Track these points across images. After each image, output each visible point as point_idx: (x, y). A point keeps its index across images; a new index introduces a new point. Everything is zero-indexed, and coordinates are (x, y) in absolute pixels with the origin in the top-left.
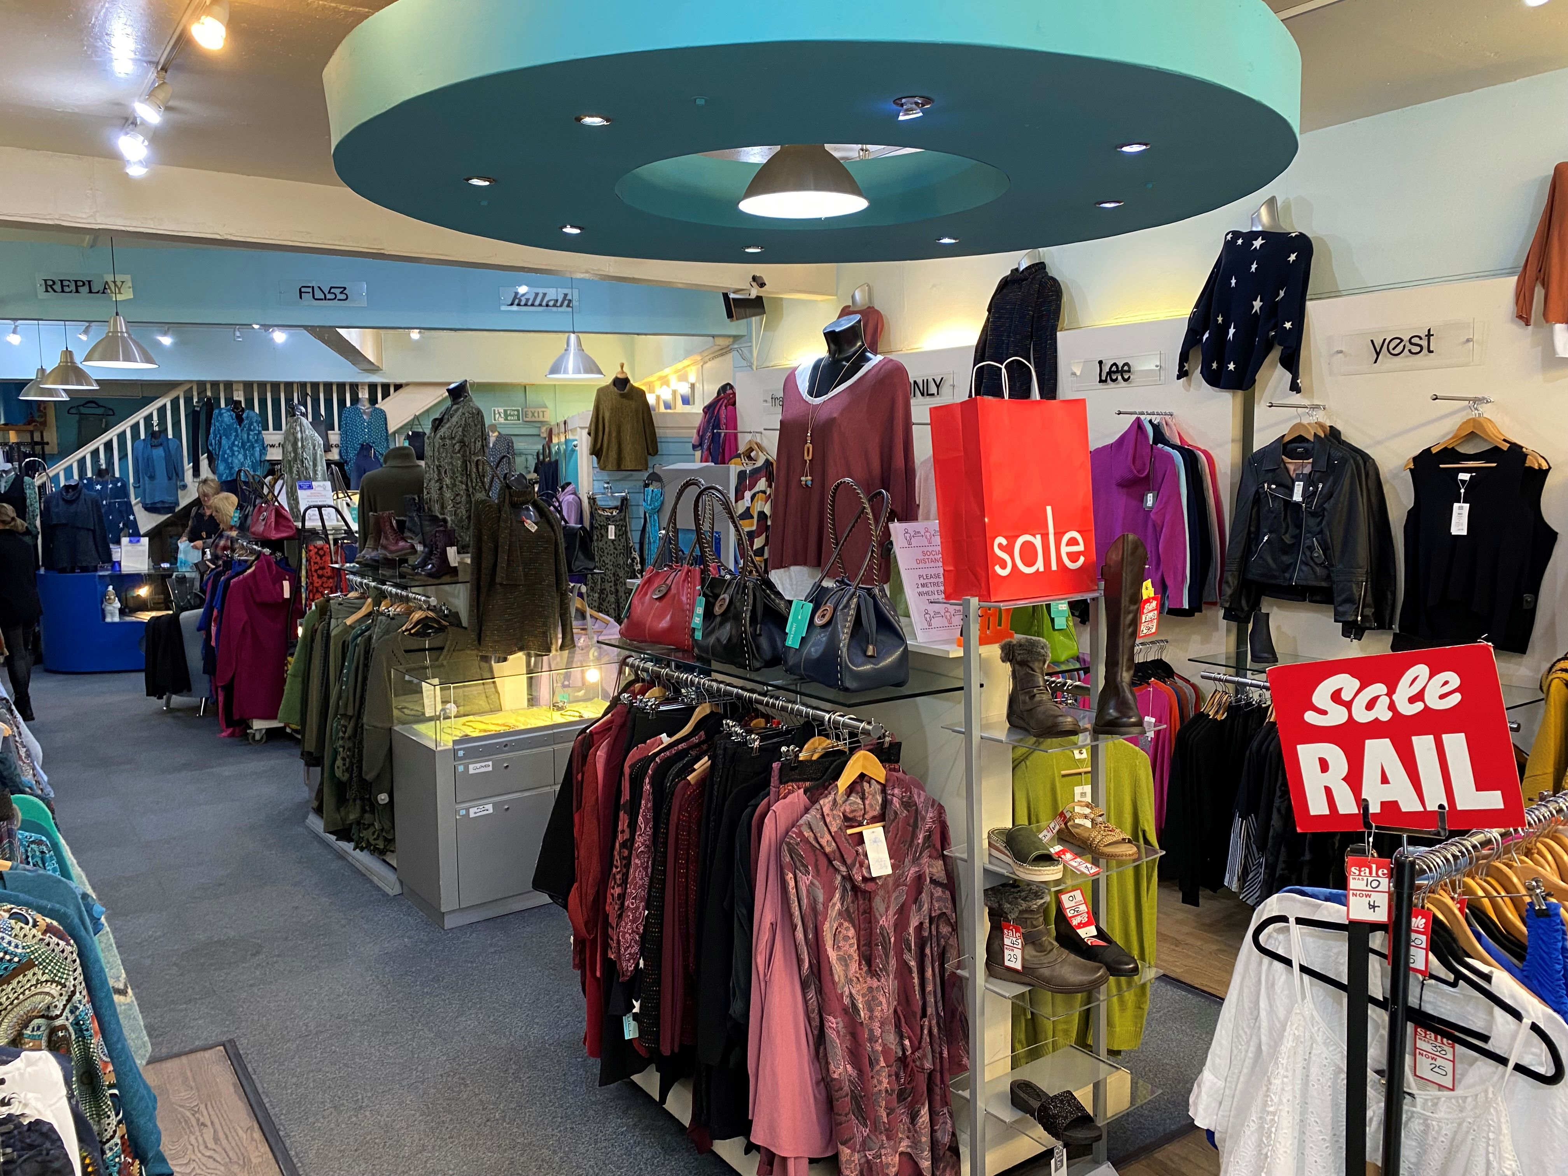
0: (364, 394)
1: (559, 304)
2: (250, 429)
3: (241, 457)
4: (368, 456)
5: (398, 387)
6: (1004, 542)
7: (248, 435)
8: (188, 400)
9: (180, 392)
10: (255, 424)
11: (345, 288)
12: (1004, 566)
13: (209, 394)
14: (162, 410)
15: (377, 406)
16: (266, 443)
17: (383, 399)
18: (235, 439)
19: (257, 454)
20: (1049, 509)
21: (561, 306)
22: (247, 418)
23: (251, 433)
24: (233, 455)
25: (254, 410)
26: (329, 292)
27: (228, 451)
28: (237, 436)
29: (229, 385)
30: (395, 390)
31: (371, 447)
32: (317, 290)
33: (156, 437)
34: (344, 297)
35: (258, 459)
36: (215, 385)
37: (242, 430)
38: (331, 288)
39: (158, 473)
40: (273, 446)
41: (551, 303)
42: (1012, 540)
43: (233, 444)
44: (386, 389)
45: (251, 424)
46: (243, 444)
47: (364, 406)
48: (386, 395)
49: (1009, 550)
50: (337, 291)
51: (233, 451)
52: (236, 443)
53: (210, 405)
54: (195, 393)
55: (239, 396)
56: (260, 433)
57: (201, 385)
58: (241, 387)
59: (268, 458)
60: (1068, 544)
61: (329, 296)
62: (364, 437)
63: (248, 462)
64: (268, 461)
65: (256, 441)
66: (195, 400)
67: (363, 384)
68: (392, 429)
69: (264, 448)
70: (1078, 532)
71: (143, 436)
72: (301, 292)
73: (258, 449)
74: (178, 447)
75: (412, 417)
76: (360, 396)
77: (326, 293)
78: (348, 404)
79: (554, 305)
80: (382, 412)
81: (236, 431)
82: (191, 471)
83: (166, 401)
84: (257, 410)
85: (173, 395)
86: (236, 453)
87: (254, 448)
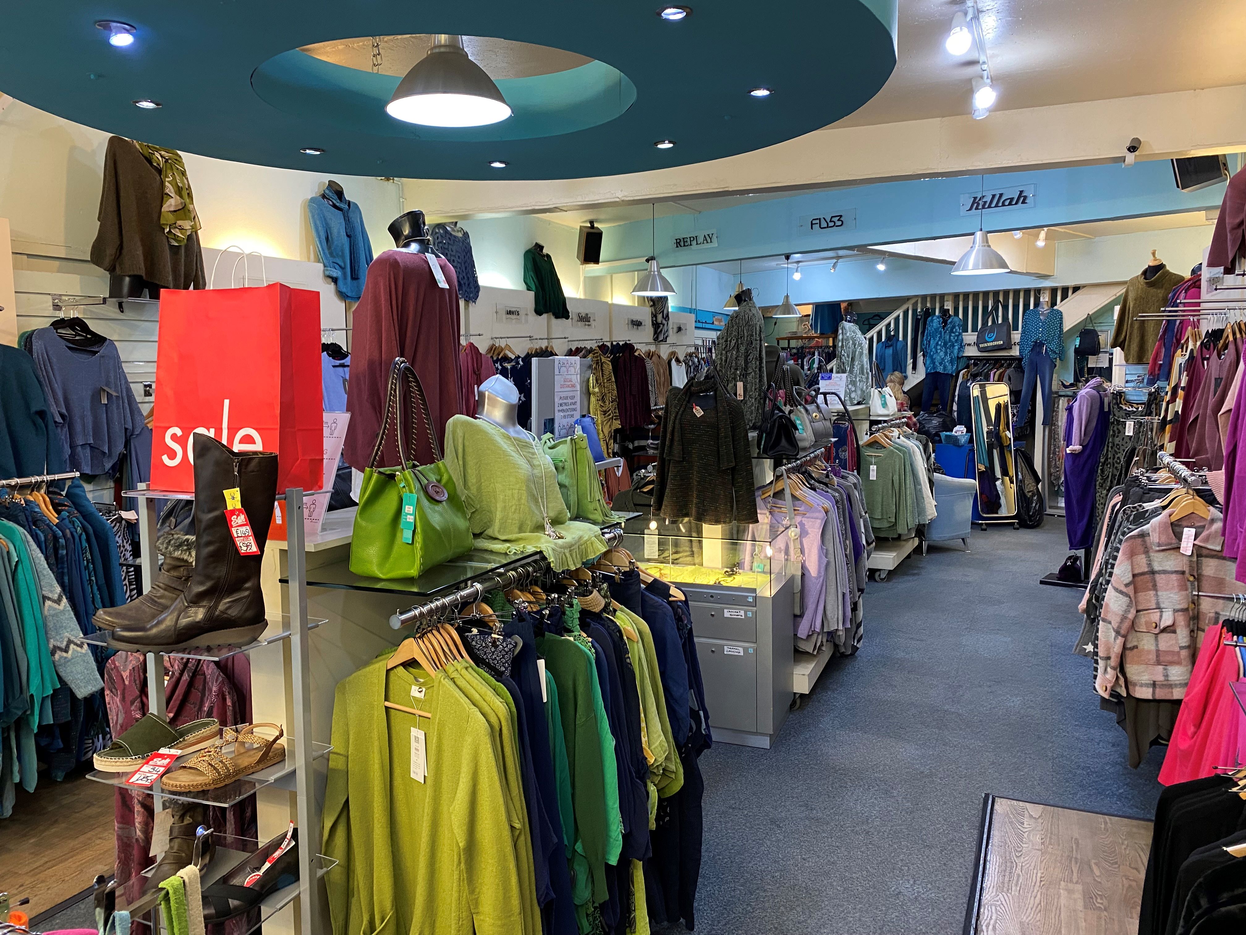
0: (1045, 298)
1: (1014, 203)
2: (952, 332)
3: (942, 354)
4: (1040, 352)
5: (1076, 289)
6: (178, 432)
7: (950, 336)
8: (915, 311)
9: (909, 305)
10: (957, 328)
11: (841, 216)
12: (172, 455)
13: (928, 305)
14: (897, 319)
15: (1055, 308)
16: (965, 342)
17: (1062, 300)
18: (939, 340)
19: (956, 351)
20: (227, 402)
21: (1016, 203)
22: (951, 322)
23: (953, 335)
24: (937, 352)
25: (958, 316)
26: (831, 221)
27: (934, 350)
28: (940, 337)
29: (942, 297)
30: (1073, 292)
31: (1044, 344)
32: (822, 220)
33: (891, 339)
34: (840, 223)
35: (956, 355)
36: (933, 297)
37: (945, 332)
38: (832, 217)
39: (887, 367)
40: (969, 345)
41: (1007, 203)
42: (186, 431)
43: (937, 344)
44: (1065, 292)
45: (954, 327)
46: (945, 344)
47: (1045, 308)
48: (1065, 297)
49: (182, 441)
50: (835, 219)
51: (936, 350)
52: (940, 343)
53: (928, 313)
54: (919, 305)
55: (949, 306)
56: (960, 334)
57: (924, 298)
58: (951, 297)
59: (966, 354)
60: (241, 442)
61: (831, 224)
62: (1039, 334)
63: (948, 358)
64: (966, 357)
65: (956, 341)
66: (919, 310)
67: (1045, 289)
68: (1067, 326)
69: (962, 347)
70: (256, 429)
71: (883, 340)
72: (812, 224)
73: (957, 347)
74: (904, 346)
75: (1086, 316)
76: (1041, 300)
77: (828, 221)
78: (1032, 307)
79: (1010, 204)
80: (1060, 313)
81: (941, 334)
82: (911, 365)
83: (900, 312)
84: (961, 316)
85: (904, 307)
86: (939, 351)
87: (953, 346)
